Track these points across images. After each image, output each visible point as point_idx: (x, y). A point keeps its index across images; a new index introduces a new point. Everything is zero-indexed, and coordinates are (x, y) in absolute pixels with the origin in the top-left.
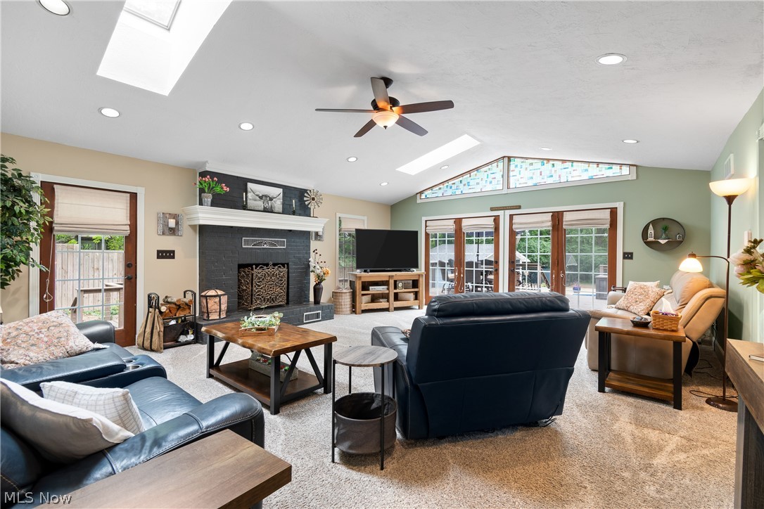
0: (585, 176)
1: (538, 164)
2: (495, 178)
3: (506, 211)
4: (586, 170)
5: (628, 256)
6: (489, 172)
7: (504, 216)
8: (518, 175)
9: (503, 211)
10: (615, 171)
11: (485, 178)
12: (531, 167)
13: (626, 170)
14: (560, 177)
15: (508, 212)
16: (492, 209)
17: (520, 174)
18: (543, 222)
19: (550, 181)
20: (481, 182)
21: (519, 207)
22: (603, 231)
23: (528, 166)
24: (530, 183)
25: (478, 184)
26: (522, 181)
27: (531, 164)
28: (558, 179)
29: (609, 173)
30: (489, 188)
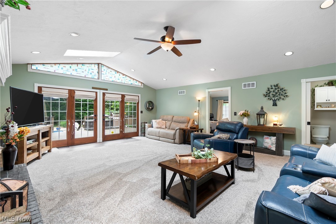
0: (130, 83)
1: (113, 72)
2: (93, 72)
3: (101, 90)
4: (130, 81)
5: (142, 112)
6: (90, 68)
7: (99, 93)
8: (105, 74)
9: (99, 90)
10: (137, 83)
11: (88, 70)
12: (111, 73)
13: (140, 84)
14: (122, 80)
15: (102, 91)
16: (93, 88)
17: (106, 74)
18: (118, 98)
19: (118, 81)
20: (85, 72)
21: (107, 90)
22: (135, 104)
23: (110, 72)
24: (111, 80)
25: (83, 72)
26: (107, 78)
27: (111, 71)
28: (121, 81)
29: (136, 84)
30: (90, 76)
